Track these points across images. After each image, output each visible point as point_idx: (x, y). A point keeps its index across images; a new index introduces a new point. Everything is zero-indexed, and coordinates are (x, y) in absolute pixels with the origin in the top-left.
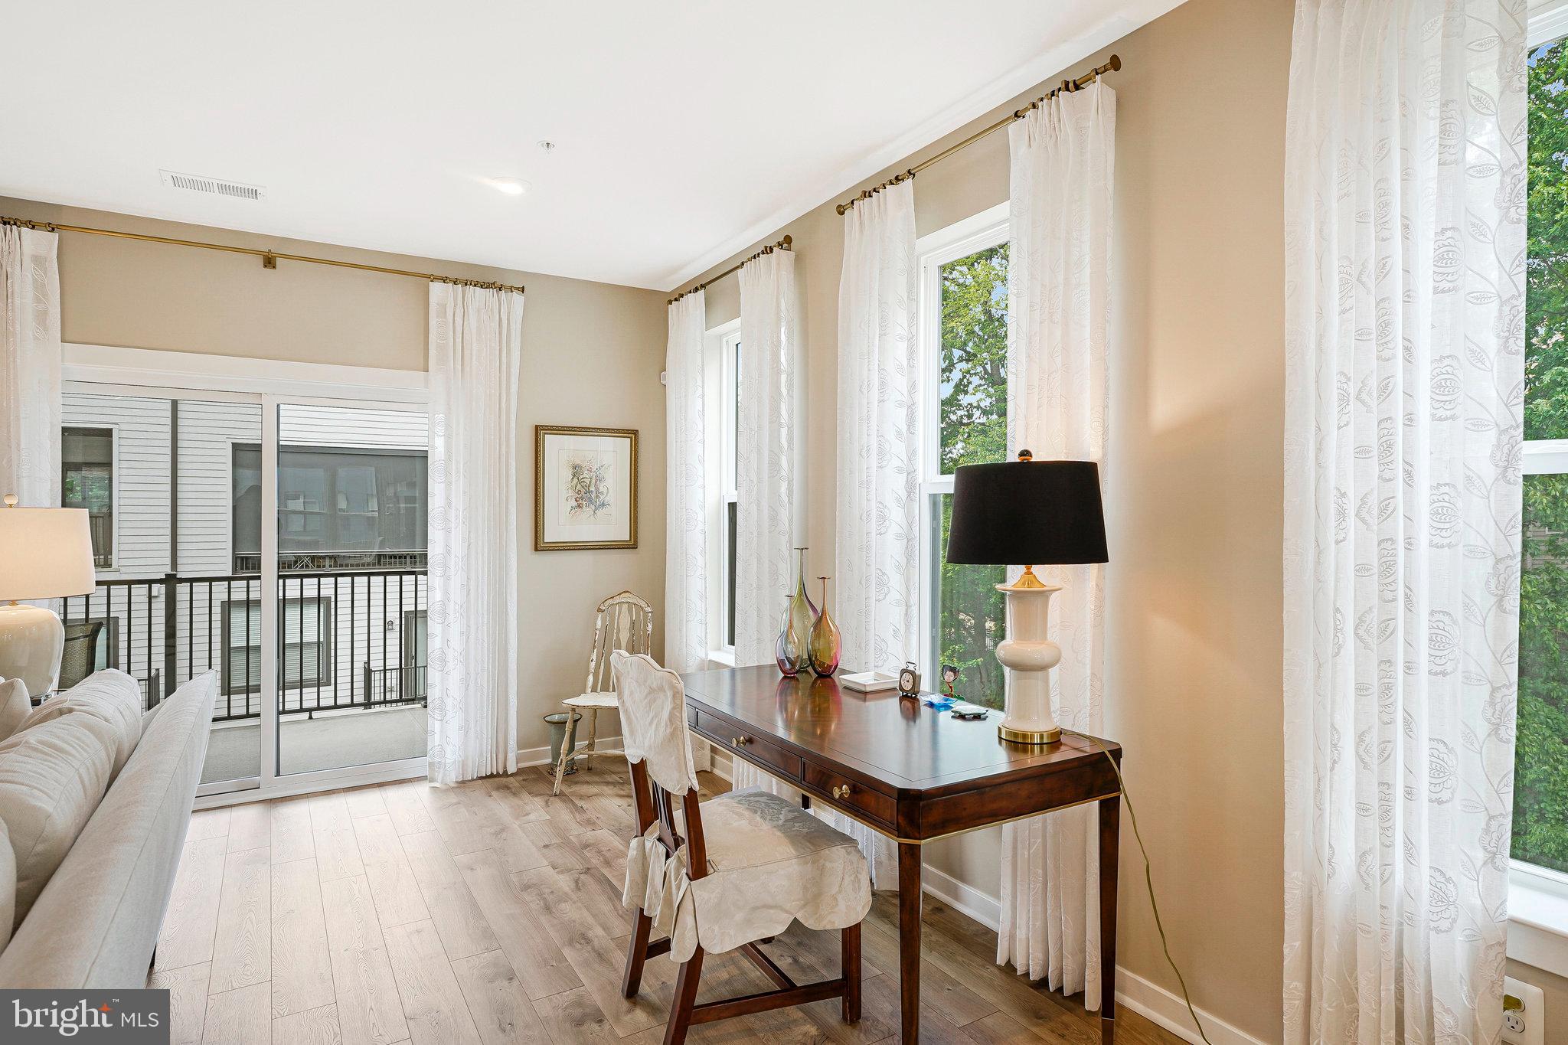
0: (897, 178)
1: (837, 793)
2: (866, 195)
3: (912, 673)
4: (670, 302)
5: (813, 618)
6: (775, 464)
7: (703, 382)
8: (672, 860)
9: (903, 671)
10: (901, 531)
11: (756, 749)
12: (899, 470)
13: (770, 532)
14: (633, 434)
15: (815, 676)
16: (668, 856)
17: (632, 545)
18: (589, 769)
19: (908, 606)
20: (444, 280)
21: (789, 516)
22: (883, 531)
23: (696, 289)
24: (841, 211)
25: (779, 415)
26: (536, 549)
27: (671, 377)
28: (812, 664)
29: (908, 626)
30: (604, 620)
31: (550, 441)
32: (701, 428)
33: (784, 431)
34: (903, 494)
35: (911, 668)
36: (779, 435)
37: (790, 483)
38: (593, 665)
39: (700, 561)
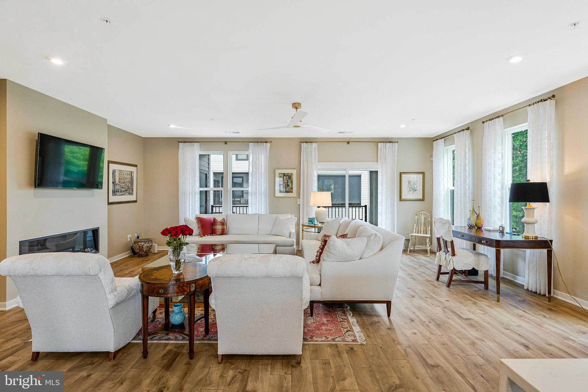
0: (499, 116)
1: (483, 242)
2: (490, 120)
3: (502, 227)
4: (434, 141)
5: (476, 216)
6: (465, 181)
7: (444, 161)
8: (447, 255)
9: (500, 227)
10: (500, 196)
11: (464, 237)
12: (499, 183)
13: (464, 197)
14: (423, 173)
15: (477, 228)
16: (446, 254)
17: (423, 200)
18: (414, 251)
19: (502, 213)
20: (381, 142)
21: (469, 193)
22: (495, 196)
23: (442, 138)
24: (483, 122)
25: (466, 170)
26: (400, 200)
27: (434, 159)
28: (476, 226)
29: (502, 218)
30: (417, 217)
31: (403, 176)
32: (443, 172)
33: (467, 173)
34: (501, 188)
35: (502, 226)
36: (466, 174)
37: (469, 185)
38: (415, 227)
39: (443, 204)
